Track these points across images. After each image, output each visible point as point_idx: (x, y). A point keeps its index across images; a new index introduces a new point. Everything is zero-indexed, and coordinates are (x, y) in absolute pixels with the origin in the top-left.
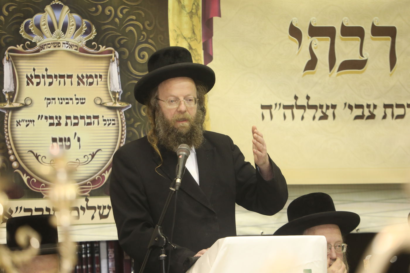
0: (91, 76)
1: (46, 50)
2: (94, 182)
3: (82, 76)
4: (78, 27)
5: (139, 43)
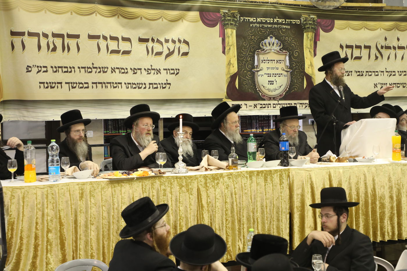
0: (280, 60)
1: (268, 51)
2: (280, 95)
3: (278, 60)
4: (277, 44)
5: (295, 50)
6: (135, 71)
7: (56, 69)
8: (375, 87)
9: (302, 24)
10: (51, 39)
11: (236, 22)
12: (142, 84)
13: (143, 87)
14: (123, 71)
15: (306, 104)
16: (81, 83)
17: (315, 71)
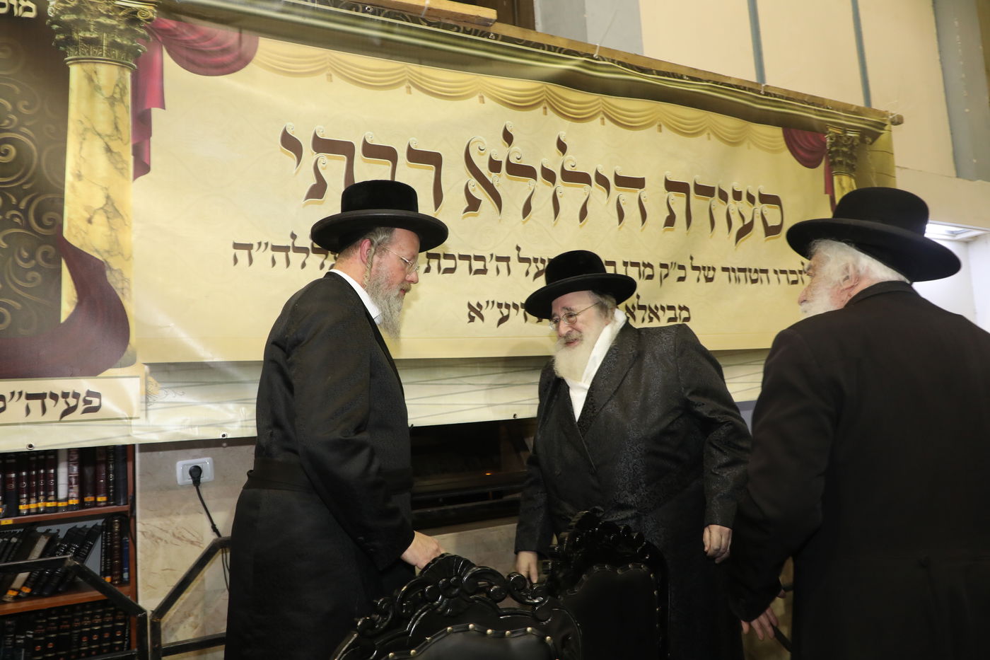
5: (2, 132)
8: (472, 319)
9: (53, 23)
15: (65, 395)
17: (134, 238)
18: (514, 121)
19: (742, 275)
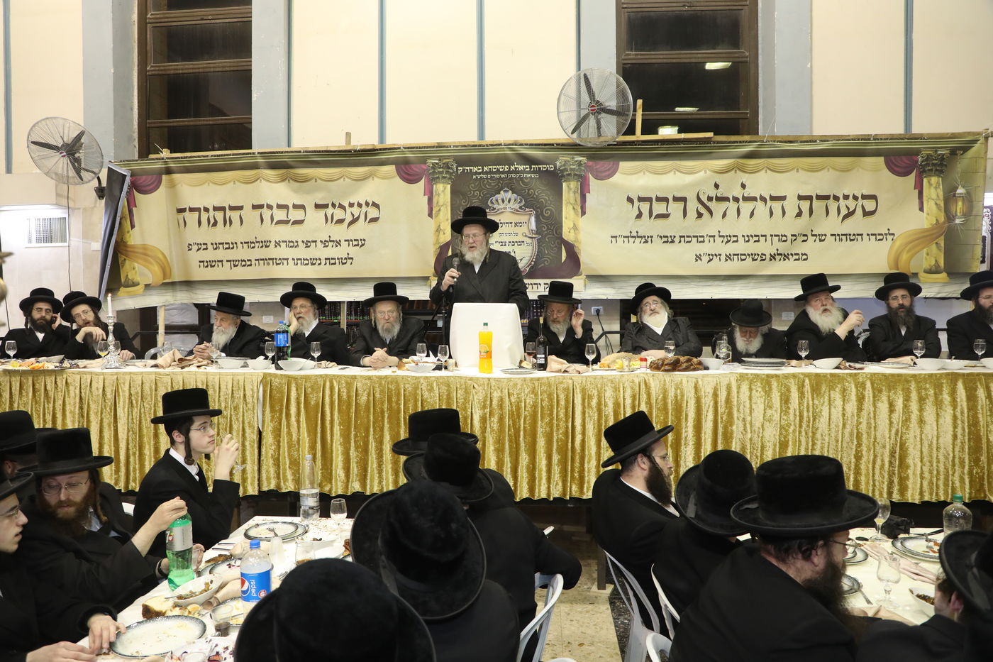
0: (521, 223)
3: (517, 222)
4: (515, 200)
6: (307, 244)
7: (216, 246)
8: (697, 260)
9: (558, 171)
10: (212, 213)
11: (451, 174)
12: (316, 259)
13: (317, 264)
14: (291, 244)
16: (244, 261)
17: (582, 237)
18: (718, 179)
19: (844, 238)
